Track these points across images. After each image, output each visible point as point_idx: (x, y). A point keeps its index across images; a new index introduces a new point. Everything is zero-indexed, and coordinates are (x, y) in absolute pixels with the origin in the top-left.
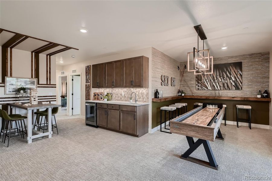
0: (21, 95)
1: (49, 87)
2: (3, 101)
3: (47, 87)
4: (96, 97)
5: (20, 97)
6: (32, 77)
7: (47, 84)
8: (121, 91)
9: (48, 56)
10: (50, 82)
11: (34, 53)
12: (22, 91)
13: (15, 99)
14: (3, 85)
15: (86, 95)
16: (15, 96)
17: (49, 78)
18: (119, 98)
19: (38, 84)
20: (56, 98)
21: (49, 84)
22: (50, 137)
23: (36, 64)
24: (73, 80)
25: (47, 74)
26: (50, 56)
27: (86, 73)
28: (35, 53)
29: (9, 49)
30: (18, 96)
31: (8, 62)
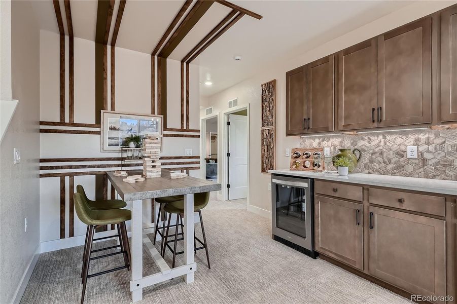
0: (130, 154)
1: (186, 136)
2: (99, 166)
3: (182, 136)
4: (298, 161)
5: (128, 158)
6: (153, 112)
7: (182, 130)
8: (399, 140)
9: (185, 64)
10: (188, 125)
11: (156, 58)
12: (132, 145)
13: (119, 162)
14: (97, 129)
15: (262, 157)
16: (118, 155)
17: (185, 116)
18: (390, 166)
19: (165, 128)
20: (198, 163)
21: (185, 128)
22: (190, 279)
23: (160, 84)
24: (229, 124)
25: (182, 105)
26: (188, 63)
27: (263, 101)
28: (158, 56)
29: (109, 47)
30: (125, 156)
31: (106, 79)
